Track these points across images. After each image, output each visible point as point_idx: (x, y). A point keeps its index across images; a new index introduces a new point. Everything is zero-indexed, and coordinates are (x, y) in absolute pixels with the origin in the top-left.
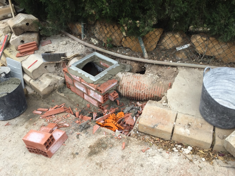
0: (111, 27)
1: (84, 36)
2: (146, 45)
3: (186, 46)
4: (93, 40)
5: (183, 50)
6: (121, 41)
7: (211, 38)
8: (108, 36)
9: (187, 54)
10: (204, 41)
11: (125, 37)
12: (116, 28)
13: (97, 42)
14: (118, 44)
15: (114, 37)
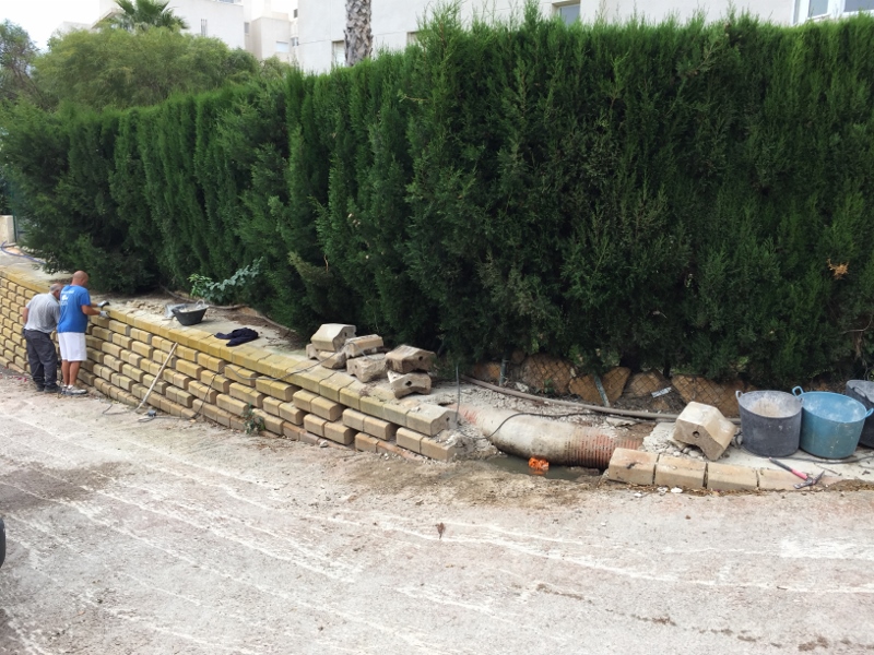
0: (553, 364)
1: (505, 380)
2: (606, 391)
3: (666, 391)
4: (519, 385)
5: (663, 396)
6: (568, 385)
7: (698, 379)
8: (547, 377)
9: (668, 402)
10: (690, 383)
11: (574, 378)
12: (561, 365)
13: (526, 388)
14: (562, 391)
15: (556, 379)
